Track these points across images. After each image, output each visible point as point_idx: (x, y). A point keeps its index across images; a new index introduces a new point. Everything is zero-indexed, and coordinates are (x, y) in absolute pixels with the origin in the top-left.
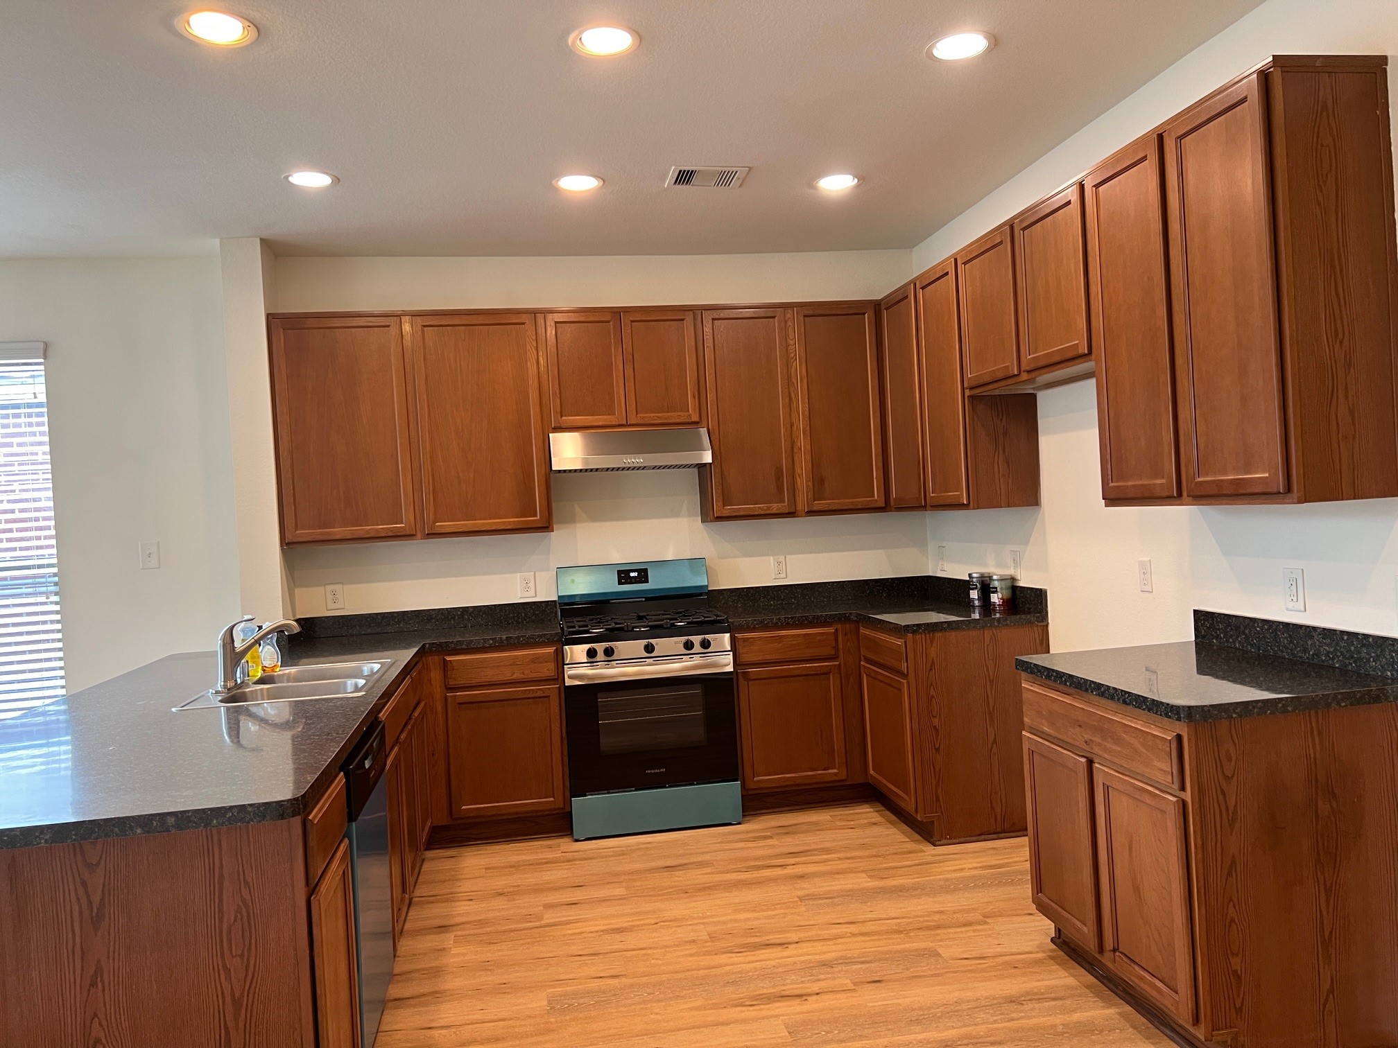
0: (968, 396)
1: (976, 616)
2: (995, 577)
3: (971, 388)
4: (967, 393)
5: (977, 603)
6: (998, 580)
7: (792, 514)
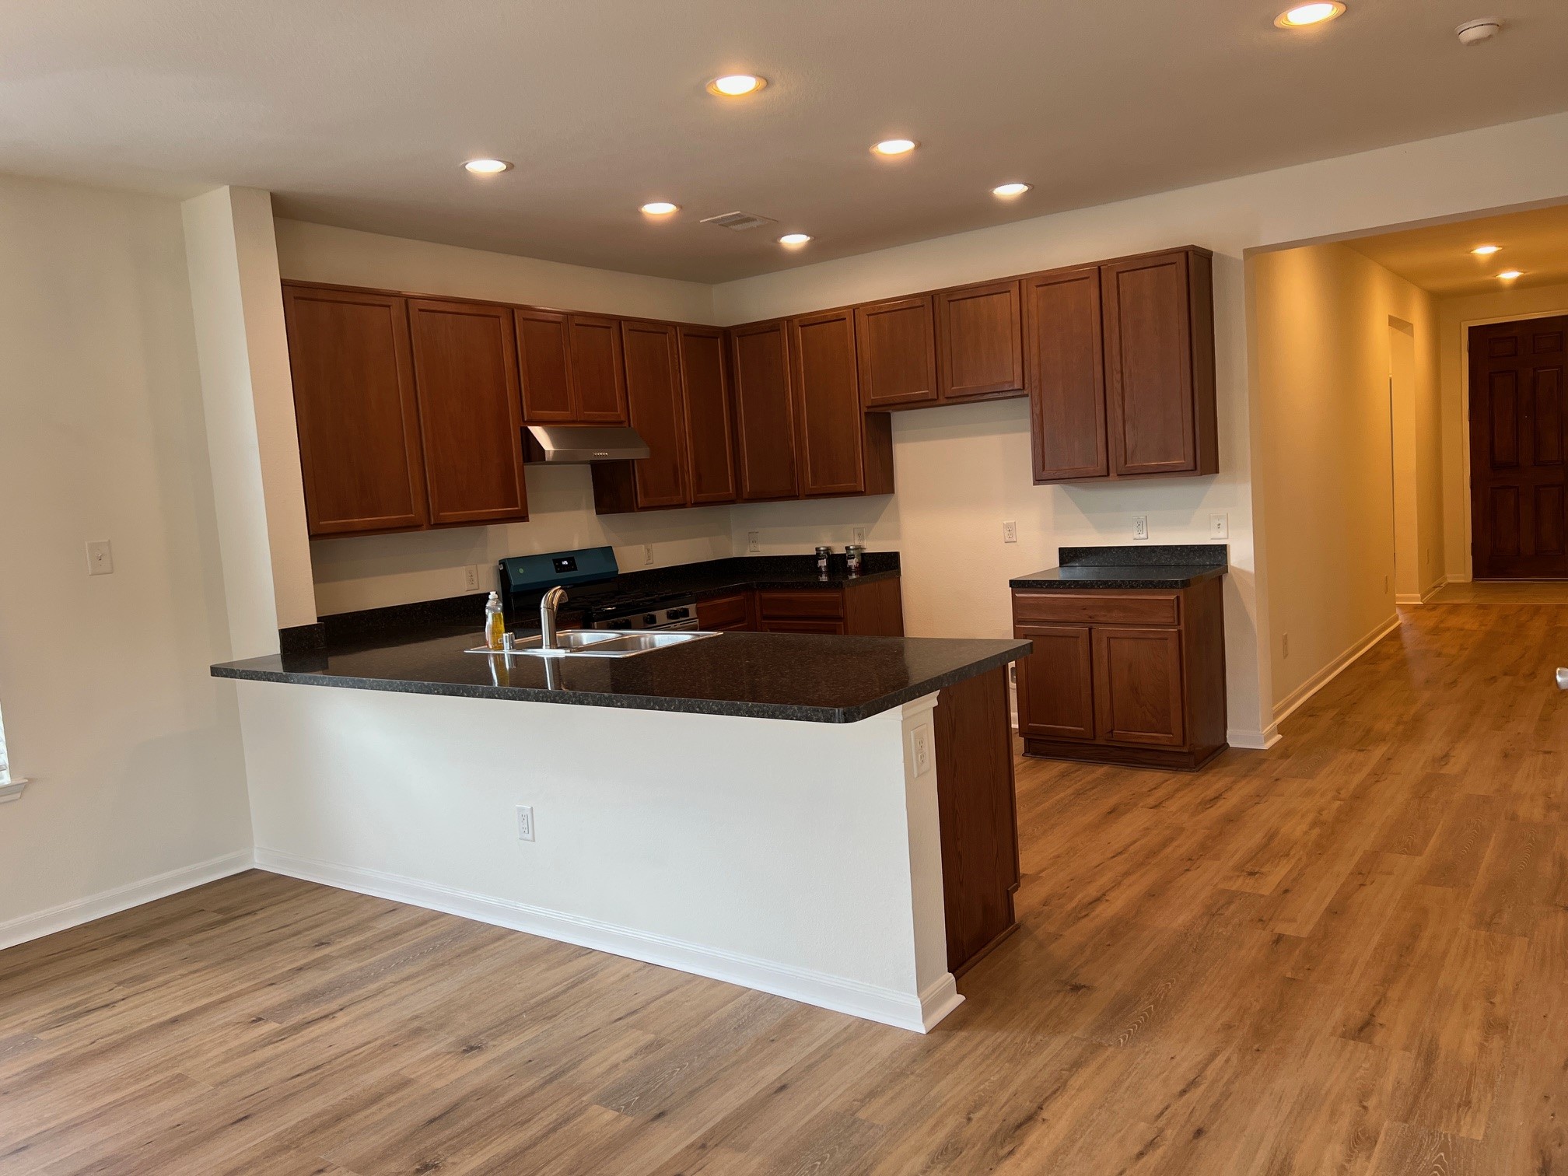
0: (865, 413)
1: (824, 578)
2: (851, 547)
3: (868, 407)
4: (865, 410)
5: (823, 569)
6: (853, 549)
7: (683, 506)
